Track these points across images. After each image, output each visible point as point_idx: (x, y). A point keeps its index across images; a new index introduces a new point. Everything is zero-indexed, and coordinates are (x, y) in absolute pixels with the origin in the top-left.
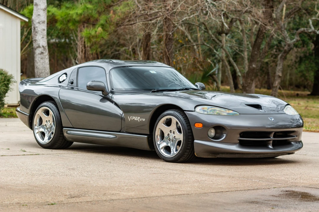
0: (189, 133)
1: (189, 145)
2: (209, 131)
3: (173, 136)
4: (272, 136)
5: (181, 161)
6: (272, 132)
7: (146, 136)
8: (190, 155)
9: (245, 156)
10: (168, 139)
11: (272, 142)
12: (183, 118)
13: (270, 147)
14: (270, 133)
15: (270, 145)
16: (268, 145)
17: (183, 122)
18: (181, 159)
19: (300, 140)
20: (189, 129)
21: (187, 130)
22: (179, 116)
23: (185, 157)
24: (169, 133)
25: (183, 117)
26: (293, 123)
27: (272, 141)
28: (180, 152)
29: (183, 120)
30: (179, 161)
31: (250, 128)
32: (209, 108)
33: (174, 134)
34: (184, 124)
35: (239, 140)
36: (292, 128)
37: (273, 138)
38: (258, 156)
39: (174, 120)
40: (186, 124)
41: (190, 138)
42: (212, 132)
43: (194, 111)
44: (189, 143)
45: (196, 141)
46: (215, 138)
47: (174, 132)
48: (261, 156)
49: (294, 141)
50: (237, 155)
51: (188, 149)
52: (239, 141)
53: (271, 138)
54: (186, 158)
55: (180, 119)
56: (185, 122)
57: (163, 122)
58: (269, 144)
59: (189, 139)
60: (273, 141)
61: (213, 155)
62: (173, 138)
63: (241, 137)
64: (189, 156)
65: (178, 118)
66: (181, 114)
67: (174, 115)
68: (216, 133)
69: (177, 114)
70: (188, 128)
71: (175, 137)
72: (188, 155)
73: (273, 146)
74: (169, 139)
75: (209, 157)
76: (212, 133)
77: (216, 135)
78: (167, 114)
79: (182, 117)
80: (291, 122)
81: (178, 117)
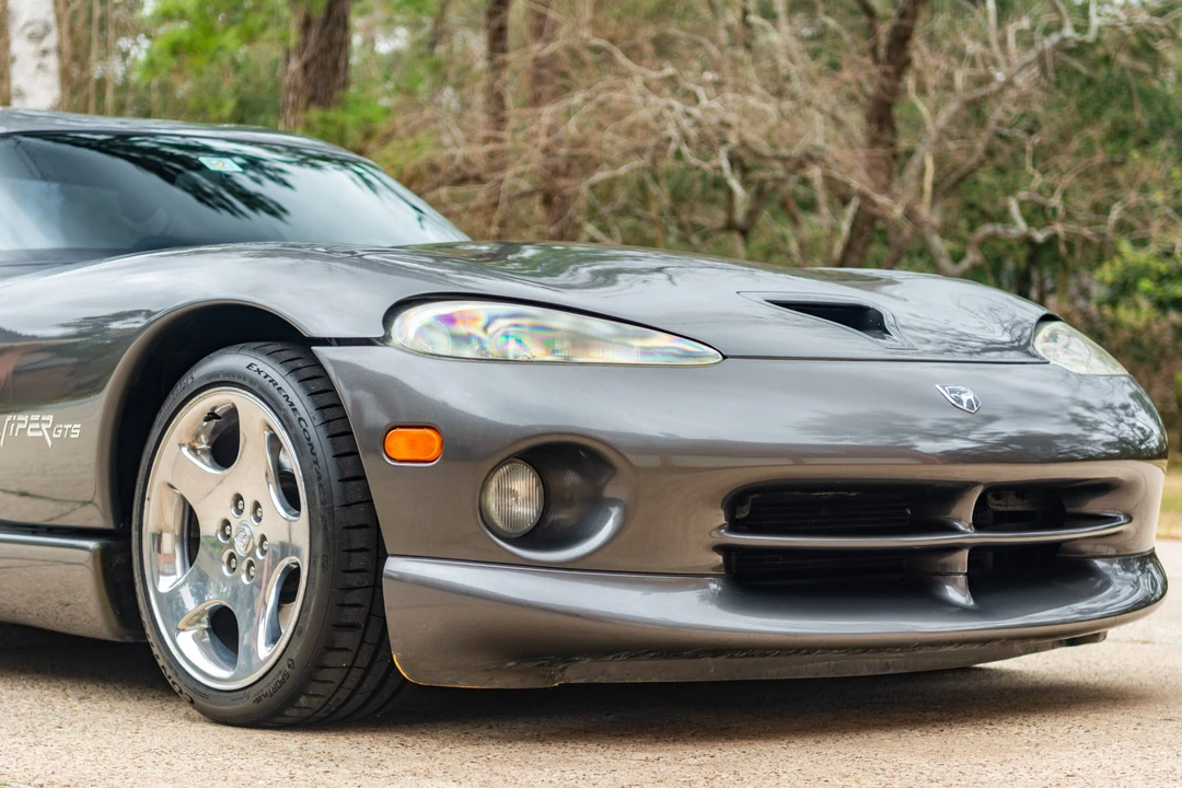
0: (348, 505)
1: (353, 597)
2: (493, 485)
3: (252, 536)
4: (964, 512)
5: (306, 713)
6: (969, 485)
7: (92, 544)
8: (368, 670)
9: (771, 670)
10: (225, 558)
11: (964, 556)
12: (306, 399)
13: (956, 594)
14: (954, 491)
15: (954, 583)
16: (940, 585)
17: (311, 429)
18: (303, 700)
19: (1146, 548)
20: (348, 474)
21: (336, 486)
22: (281, 382)
23: (332, 687)
24: (231, 514)
25: (307, 388)
26: (1095, 427)
27: (965, 553)
28: (294, 654)
29: (312, 410)
30: (292, 713)
31: (809, 461)
32: (492, 319)
33: (259, 519)
34: (314, 440)
35: (721, 548)
36: (1090, 458)
37: (971, 531)
38: (866, 666)
39: (254, 417)
40: (326, 442)
41: (354, 546)
42: (514, 493)
43: (384, 340)
44: (354, 580)
45: (394, 565)
46: (542, 534)
47: (257, 505)
48: (887, 666)
49: (1112, 552)
50: (710, 660)
51: (351, 627)
52: (719, 559)
53: (955, 530)
54: (342, 695)
55: (286, 405)
56: (321, 430)
57: (186, 440)
58: (947, 574)
59: (350, 551)
60: (977, 552)
61: (529, 665)
62: (252, 553)
63: (735, 525)
64: (363, 679)
65: (273, 398)
66: (293, 371)
67: (253, 381)
68: (548, 499)
69: (269, 371)
70: (341, 469)
71: (263, 538)
72: (356, 674)
73: (975, 585)
74: (232, 556)
75: (497, 684)
76: (518, 496)
77: (553, 517)
78: (210, 376)
79: (300, 391)
80: (1077, 420)
81: (273, 389)
